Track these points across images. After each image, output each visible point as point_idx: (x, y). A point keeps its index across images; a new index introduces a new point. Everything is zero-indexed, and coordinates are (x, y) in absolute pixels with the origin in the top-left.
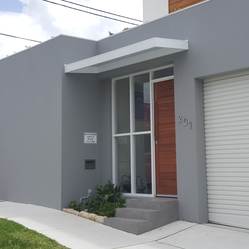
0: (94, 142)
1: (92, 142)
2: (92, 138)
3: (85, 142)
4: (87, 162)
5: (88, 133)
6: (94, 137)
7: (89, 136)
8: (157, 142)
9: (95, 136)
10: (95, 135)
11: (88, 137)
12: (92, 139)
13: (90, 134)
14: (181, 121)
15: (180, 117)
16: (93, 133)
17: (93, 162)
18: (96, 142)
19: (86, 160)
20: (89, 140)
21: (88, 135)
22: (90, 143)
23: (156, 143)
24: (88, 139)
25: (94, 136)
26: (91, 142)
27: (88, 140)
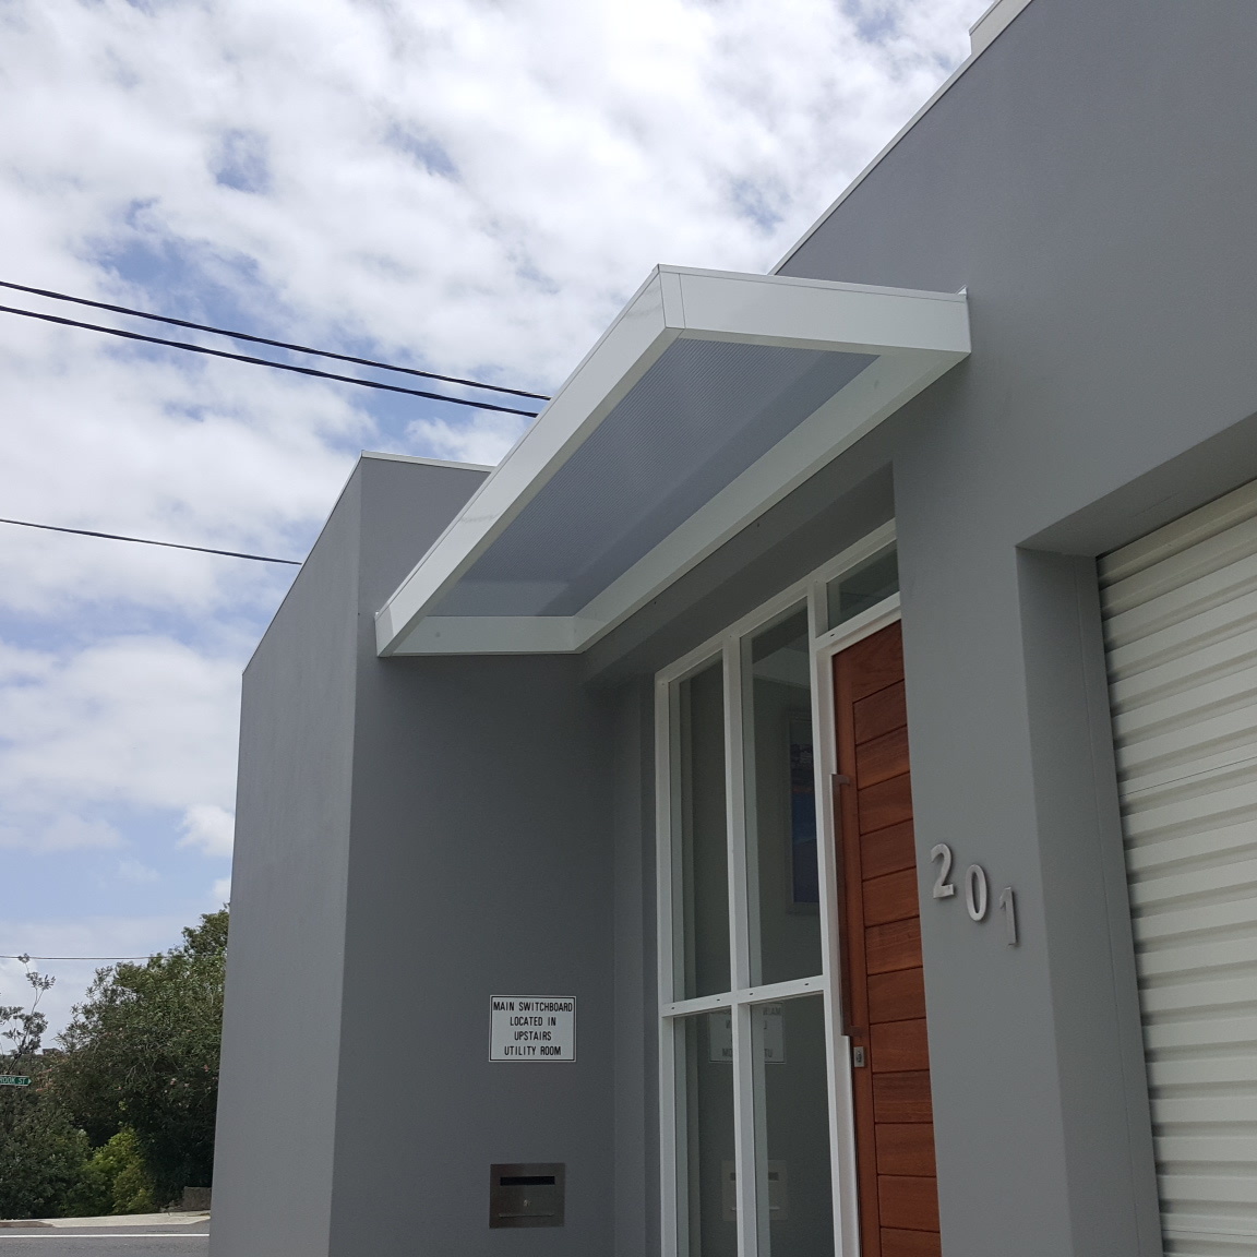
0: (557, 1051)
1: (543, 1050)
2: (539, 1030)
3: (497, 1054)
4: (505, 1181)
5: (516, 1001)
6: (553, 1022)
7: (525, 1014)
8: (861, 1049)
9: (566, 1020)
10: (566, 1007)
11: (518, 1021)
12: (546, 1035)
13: (527, 1007)
14: (948, 890)
15: (941, 856)
16: (547, 1001)
17: (550, 1180)
18: (567, 1054)
19: (495, 1169)
20: (522, 1043)
21: (517, 1013)
22: (526, 1057)
23: (856, 1065)
24: (519, 1035)
25: (553, 1014)
26: (538, 1056)
27: (516, 1044)
